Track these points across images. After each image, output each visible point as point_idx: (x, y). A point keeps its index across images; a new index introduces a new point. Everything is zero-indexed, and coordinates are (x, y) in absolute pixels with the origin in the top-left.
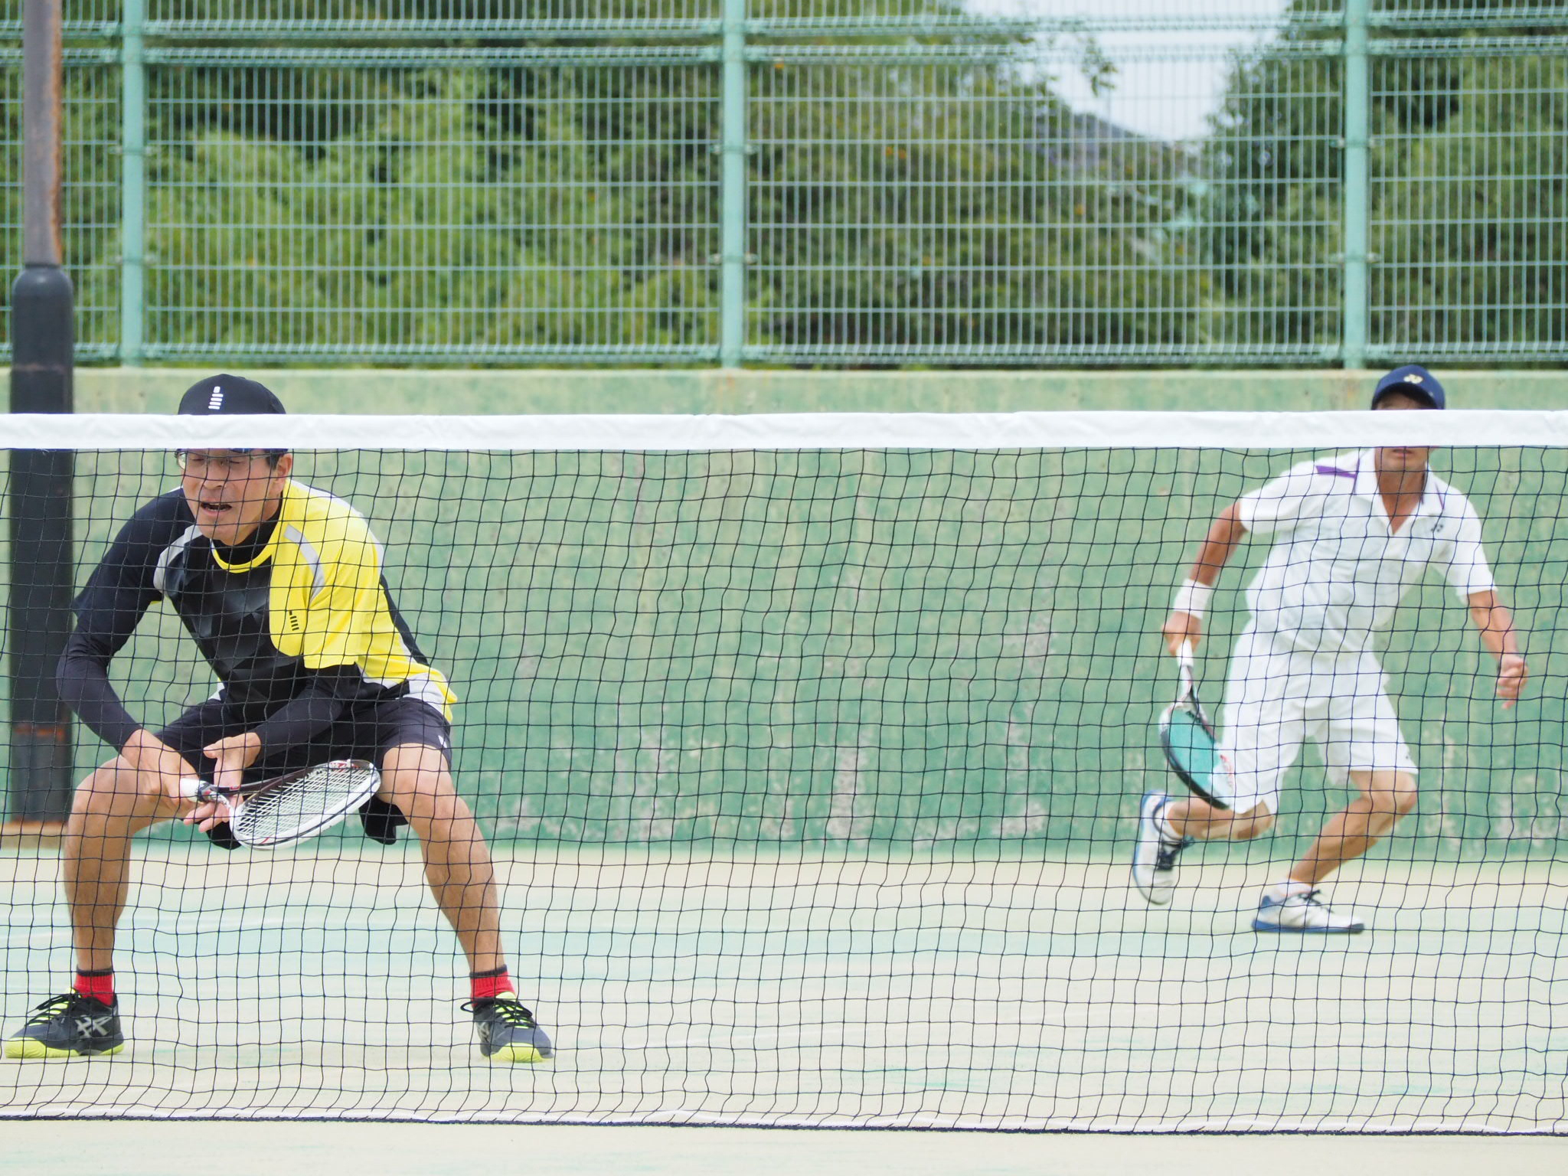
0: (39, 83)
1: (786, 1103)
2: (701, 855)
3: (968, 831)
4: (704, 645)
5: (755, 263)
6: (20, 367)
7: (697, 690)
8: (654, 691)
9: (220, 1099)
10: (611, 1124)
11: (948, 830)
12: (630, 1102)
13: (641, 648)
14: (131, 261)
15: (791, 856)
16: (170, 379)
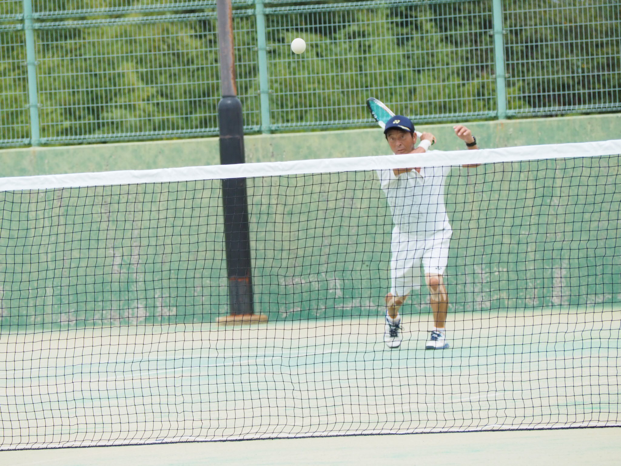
0: (224, 25)
1: (537, 419)
2: (503, 314)
3: (608, 298)
4: (498, 230)
5: (509, 77)
6: (223, 137)
7: (497, 249)
8: (480, 250)
9: (314, 428)
10: (469, 431)
11: (600, 299)
12: (476, 422)
13: (473, 233)
14: (264, 92)
15: (538, 312)
16: (281, 138)
